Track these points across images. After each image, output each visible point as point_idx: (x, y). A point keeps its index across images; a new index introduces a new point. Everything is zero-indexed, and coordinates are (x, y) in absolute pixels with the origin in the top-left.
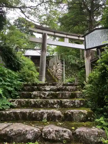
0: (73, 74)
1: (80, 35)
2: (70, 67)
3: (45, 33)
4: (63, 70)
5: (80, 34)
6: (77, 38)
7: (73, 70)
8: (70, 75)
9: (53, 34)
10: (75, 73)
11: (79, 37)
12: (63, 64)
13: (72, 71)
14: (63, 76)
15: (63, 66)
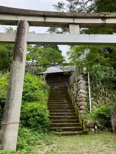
0: (108, 96)
1: (105, 15)
2: (101, 84)
3: (21, 21)
4: (88, 91)
5: (107, 13)
6: (100, 21)
7: (107, 89)
8: (103, 99)
9: (41, 20)
10: (110, 93)
11: (104, 18)
12: (87, 80)
13: (105, 91)
14: (89, 101)
15: (87, 84)
